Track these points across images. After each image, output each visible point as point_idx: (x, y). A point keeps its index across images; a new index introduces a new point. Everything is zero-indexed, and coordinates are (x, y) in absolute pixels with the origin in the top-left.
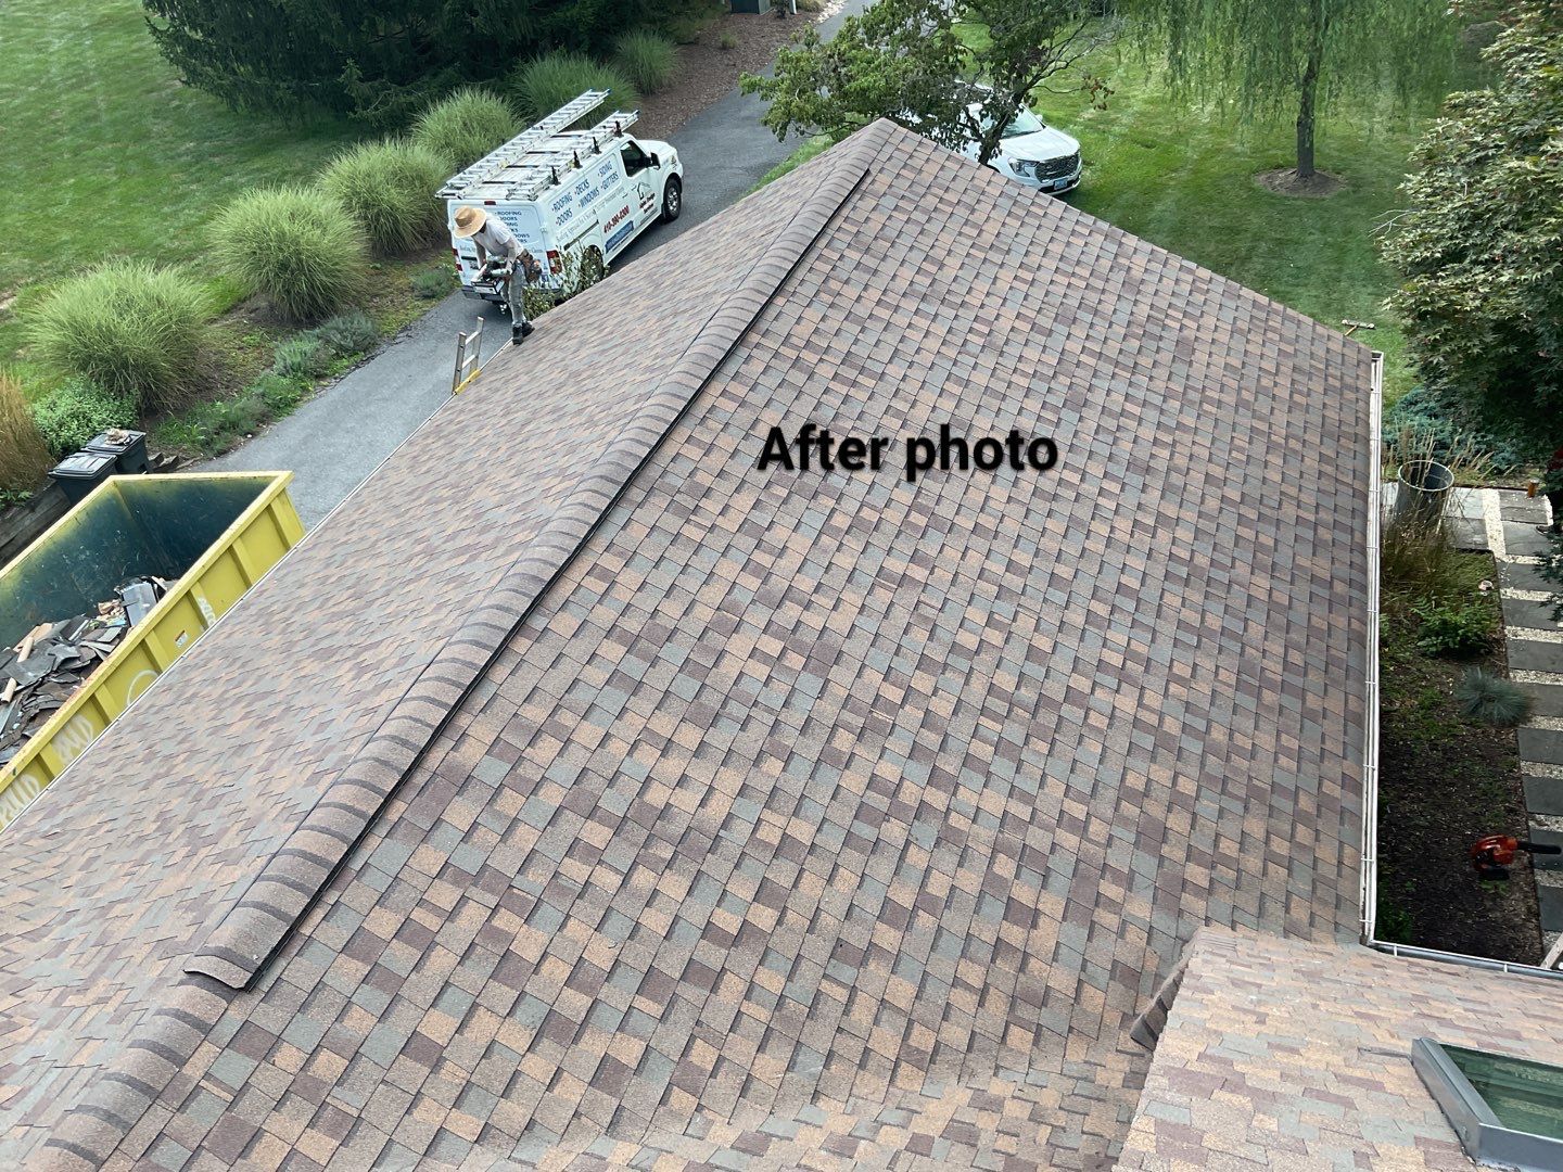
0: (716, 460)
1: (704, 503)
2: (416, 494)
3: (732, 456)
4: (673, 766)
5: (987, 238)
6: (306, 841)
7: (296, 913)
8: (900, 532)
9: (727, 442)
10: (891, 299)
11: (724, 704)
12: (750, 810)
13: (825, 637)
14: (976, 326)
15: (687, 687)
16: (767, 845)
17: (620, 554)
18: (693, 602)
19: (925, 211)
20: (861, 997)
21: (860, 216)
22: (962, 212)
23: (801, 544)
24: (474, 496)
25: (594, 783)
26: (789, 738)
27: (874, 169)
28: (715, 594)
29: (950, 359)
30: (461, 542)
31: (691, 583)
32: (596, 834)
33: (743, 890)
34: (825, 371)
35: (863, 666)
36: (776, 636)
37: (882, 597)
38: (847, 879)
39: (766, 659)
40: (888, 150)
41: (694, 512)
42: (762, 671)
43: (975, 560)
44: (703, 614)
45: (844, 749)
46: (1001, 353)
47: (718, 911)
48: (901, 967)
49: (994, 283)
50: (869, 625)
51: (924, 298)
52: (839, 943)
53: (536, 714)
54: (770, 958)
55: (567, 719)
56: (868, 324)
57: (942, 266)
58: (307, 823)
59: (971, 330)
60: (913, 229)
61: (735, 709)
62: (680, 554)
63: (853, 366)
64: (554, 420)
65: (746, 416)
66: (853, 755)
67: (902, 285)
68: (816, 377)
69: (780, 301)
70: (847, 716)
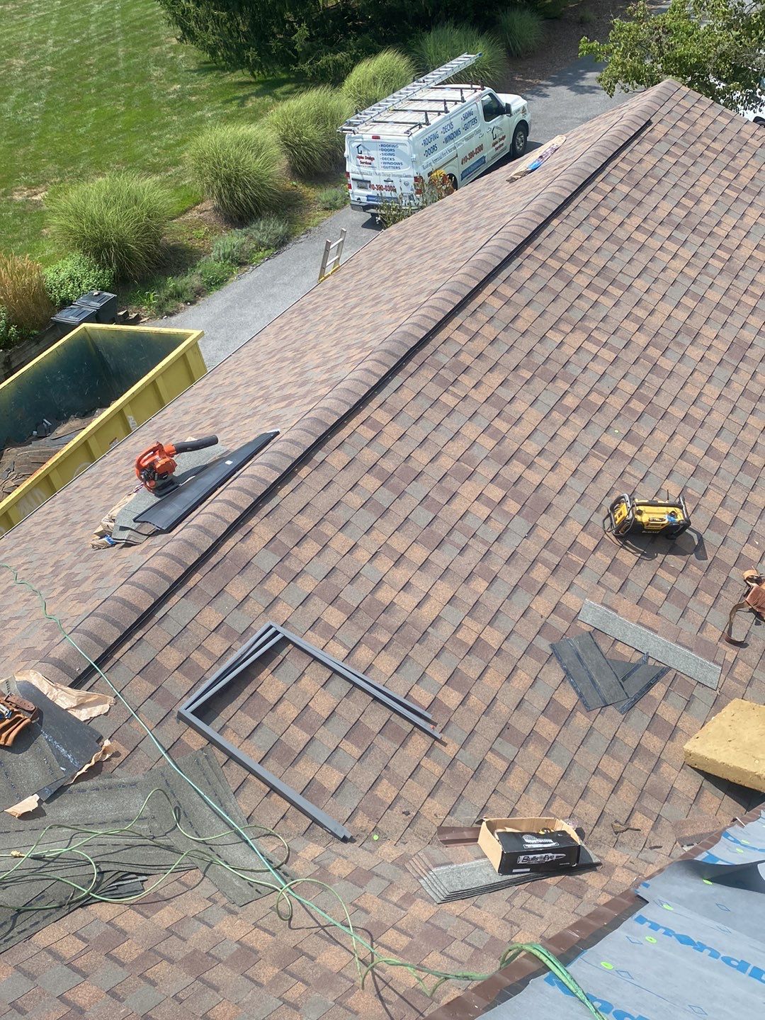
0: (478, 345)
1: (463, 378)
2: (273, 353)
3: (492, 343)
4: (401, 575)
5: (744, 180)
6: (126, 592)
7: (111, 642)
8: (619, 415)
9: (489, 331)
10: (650, 226)
11: (450, 533)
12: (453, 615)
13: (540, 491)
14: (719, 252)
15: (423, 516)
16: (463, 644)
17: (390, 411)
18: (439, 453)
19: (692, 156)
20: (517, 770)
21: (635, 157)
22: (724, 158)
23: (534, 416)
24: (305, 359)
25: (339, 580)
26: (496, 565)
27: (655, 120)
28: (457, 448)
29: (690, 278)
30: (287, 391)
31: (441, 438)
32: (334, 617)
33: (438, 675)
34: (582, 281)
35: (567, 517)
36: (500, 486)
37: (595, 464)
38: (522, 679)
39: (489, 502)
40: (669, 105)
41: (453, 384)
42: (484, 511)
43: (679, 443)
44: (446, 463)
45: (539, 580)
46: (737, 277)
47: (416, 687)
48: (555, 752)
49: (741, 218)
50: (577, 486)
51: (678, 227)
52: (507, 726)
53: (305, 523)
54: (450, 729)
55: (328, 529)
56: (626, 245)
57: (698, 202)
58: (131, 579)
59: (713, 256)
60: (679, 170)
61: (458, 538)
62: (435, 415)
63: (606, 278)
64: (373, 306)
65: (509, 312)
66: (545, 585)
67: (661, 214)
68: (573, 285)
69: (555, 222)
70: (546, 554)
